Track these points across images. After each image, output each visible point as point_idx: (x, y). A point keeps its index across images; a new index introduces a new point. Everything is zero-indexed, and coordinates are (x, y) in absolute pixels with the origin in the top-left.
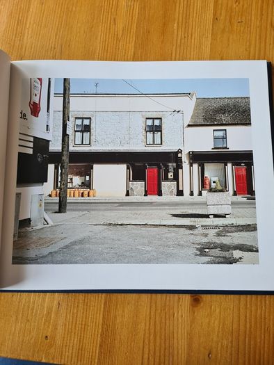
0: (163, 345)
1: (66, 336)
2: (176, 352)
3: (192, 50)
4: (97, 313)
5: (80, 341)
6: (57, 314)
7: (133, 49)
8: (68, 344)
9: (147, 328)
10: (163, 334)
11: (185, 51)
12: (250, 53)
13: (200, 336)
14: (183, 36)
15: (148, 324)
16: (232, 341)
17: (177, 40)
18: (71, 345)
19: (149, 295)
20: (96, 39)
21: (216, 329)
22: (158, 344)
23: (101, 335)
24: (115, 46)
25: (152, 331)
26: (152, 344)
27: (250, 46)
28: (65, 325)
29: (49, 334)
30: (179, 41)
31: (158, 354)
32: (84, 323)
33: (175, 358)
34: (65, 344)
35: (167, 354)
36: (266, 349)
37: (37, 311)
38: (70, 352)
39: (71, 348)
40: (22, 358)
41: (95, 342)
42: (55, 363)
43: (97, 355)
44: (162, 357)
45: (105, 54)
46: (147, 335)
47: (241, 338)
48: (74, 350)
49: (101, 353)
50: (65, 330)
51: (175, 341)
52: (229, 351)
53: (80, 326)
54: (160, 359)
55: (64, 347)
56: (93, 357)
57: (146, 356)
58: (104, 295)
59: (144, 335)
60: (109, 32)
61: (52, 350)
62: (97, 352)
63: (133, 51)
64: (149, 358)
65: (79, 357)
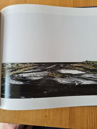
5: (60, 117)
22: (93, 117)
23: (69, 115)
26: (91, 117)
31: (93, 121)
38: (57, 122)
39: (57, 120)
42: (51, 127)
43: (68, 123)
49: (69, 122)
53: (60, 111)
54: (95, 123)
55: (54, 120)
57: (89, 122)
61: (49, 122)
62: (68, 121)
65: (61, 124)
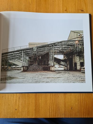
0: (56, 107)
1: (23, 108)
2: (60, 109)
3: (56, 6)
4: (32, 99)
6: (19, 101)
7: (35, 7)
8: (24, 111)
9: (50, 102)
10: (56, 103)
11: (54, 6)
12: (76, 5)
13: (68, 103)
14: (52, 2)
15: (50, 101)
16: (79, 103)
17: (50, 3)
18: (25, 111)
19: (50, 94)
20: (22, 5)
21: (73, 100)
24: (29, 7)
25: (52, 103)
27: (76, 3)
28: (22, 105)
29: (17, 108)
30: (51, 3)
32: (28, 103)
33: (61, 110)
34: (23, 111)
35: (58, 110)
36: (90, 104)
37: (12, 101)
40: (8, 117)
41: (33, 109)
44: (56, 111)
45: (26, 10)
46: (50, 104)
47: (82, 101)
48: (26, 112)
50: (22, 106)
51: (60, 105)
52: (78, 106)
56: (33, 114)
58: (34, 94)
59: (49, 105)
60: (27, 2)
63: (35, 8)
64: (52, 112)
